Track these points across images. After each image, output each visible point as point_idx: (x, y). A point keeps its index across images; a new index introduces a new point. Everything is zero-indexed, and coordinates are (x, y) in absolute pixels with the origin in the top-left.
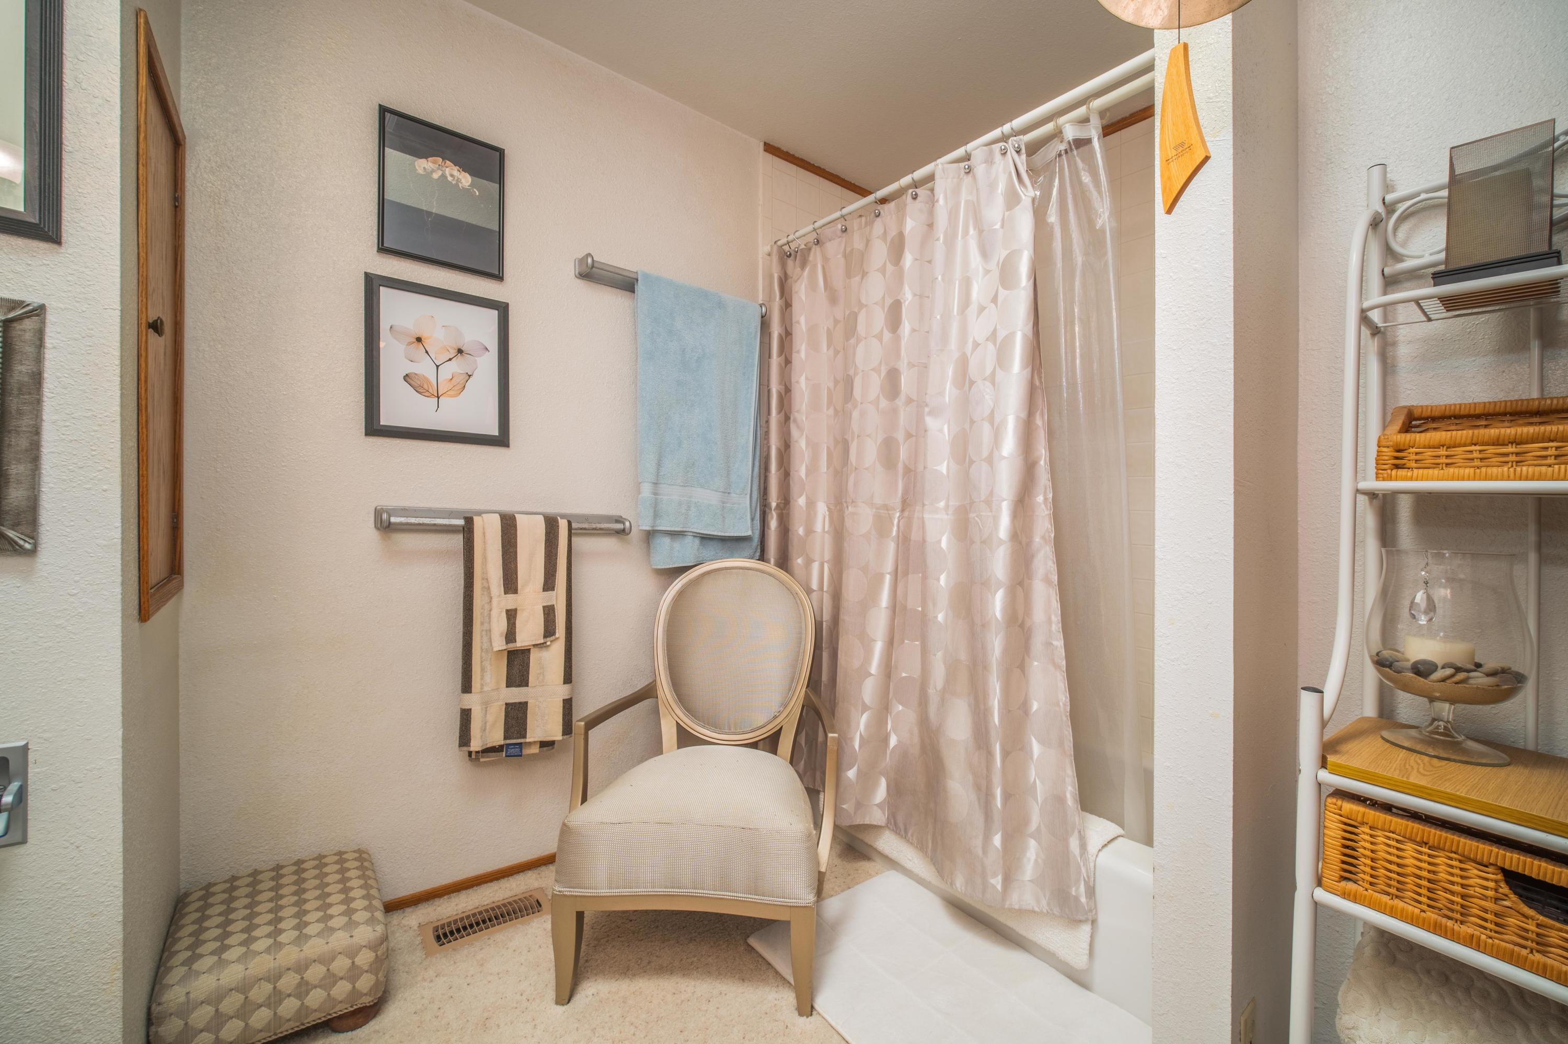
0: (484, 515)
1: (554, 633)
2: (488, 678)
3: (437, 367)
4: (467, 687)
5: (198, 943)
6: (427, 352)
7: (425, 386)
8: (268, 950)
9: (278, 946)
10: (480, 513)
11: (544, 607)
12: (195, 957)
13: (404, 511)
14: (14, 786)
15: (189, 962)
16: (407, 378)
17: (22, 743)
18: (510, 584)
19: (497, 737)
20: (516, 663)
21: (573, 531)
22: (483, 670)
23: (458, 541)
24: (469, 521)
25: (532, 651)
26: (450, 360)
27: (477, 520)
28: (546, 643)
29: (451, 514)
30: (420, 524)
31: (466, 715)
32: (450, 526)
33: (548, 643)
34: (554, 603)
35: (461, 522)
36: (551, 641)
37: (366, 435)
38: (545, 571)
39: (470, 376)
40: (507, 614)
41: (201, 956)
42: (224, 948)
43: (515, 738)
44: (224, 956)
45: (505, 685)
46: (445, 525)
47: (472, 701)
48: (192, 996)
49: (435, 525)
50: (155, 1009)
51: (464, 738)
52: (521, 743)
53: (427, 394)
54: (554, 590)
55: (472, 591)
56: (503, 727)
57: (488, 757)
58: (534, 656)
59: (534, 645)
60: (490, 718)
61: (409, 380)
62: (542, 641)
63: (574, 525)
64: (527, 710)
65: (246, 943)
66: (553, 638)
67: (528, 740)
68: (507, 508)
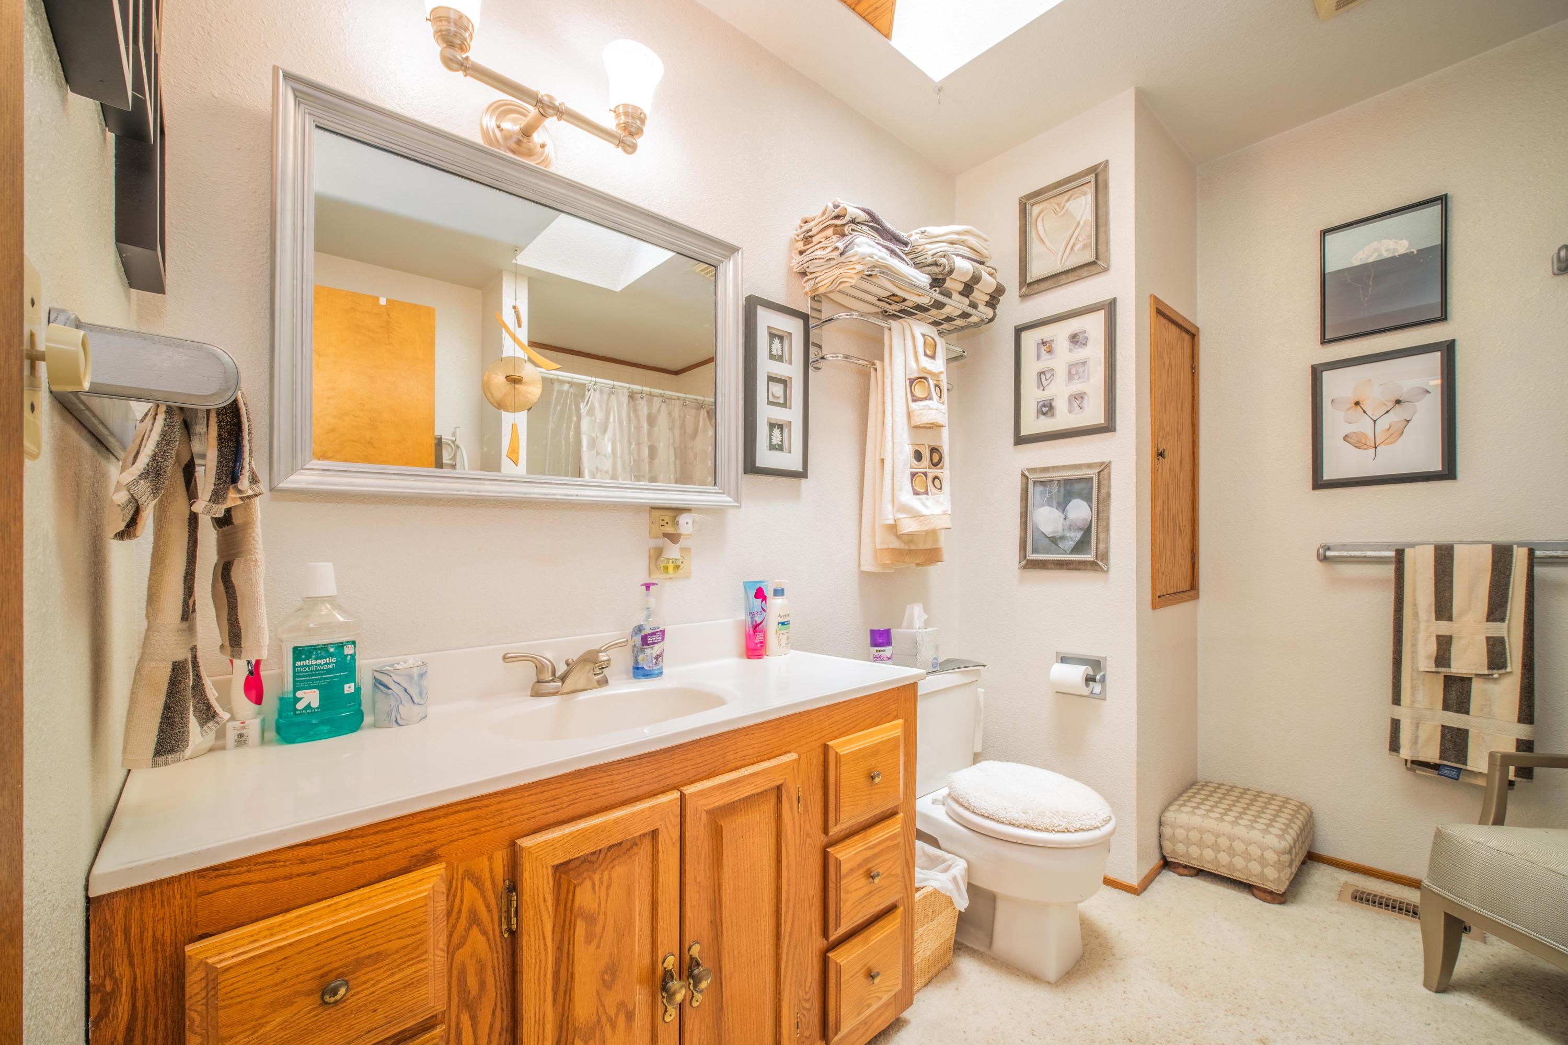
0: (1417, 547)
1: (1503, 666)
2: (1420, 696)
3: (1375, 421)
4: (1397, 700)
5: (1189, 801)
6: (1365, 412)
7: (1363, 441)
8: (1216, 819)
9: (1222, 820)
10: (1412, 545)
11: (1488, 638)
12: (1184, 805)
13: (1344, 547)
14: (1102, 674)
15: (1181, 805)
16: (1346, 438)
17: (1104, 656)
18: (1443, 609)
19: (1432, 754)
20: (1453, 688)
21: (1535, 560)
22: (1414, 688)
23: (1389, 571)
24: (1400, 553)
25: (1474, 680)
26: (1388, 412)
27: (1409, 553)
28: (1492, 675)
29: (1388, 547)
30: (1351, 557)
31: (1395, 725)
32: (1381, 557)
33: (1496, 676)
34: (1505, 635)
35: (1392, 554)
36: (1499, 674)
37: (1313, 489)
38: (1489, 601)
39: (1408, 421)
40: (1437, 639)
41: (1186, 806)
42: (1197, 808)
43: (1453, 762)
44: (1195, 811)
45: (1441, 708)
46: (1376, 557)
47: (1403, 713)
48: (1177, 820)
49: (1365, 557)
50: (1163, 818)
51: (1395, 746)
52: (1461, 769)
53: (1365, 447)
54: (1504, 622)
55: (1402, 615)
56: (1439, 747)
57: (1423, 771)
58: (1476, 686)
59: (1477, 675)
60: (1423, 734)
61: (1348, 439)
62: (1486, 672)
63: (1538, 553)
64: (1467, 738)
65: (1208, 811)
66: (1503, 671)
67: (1468, 768)
68: (1444, 539)
